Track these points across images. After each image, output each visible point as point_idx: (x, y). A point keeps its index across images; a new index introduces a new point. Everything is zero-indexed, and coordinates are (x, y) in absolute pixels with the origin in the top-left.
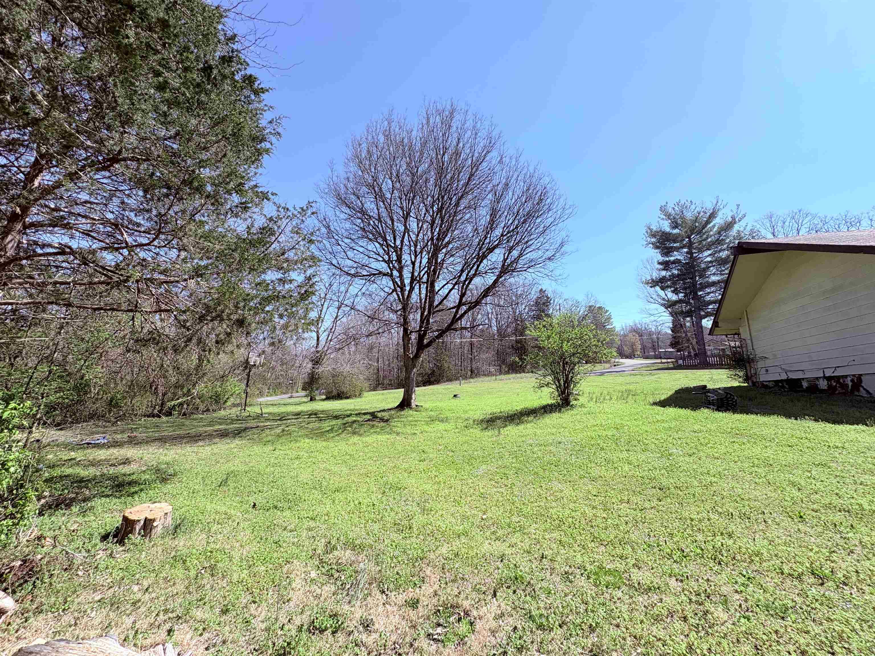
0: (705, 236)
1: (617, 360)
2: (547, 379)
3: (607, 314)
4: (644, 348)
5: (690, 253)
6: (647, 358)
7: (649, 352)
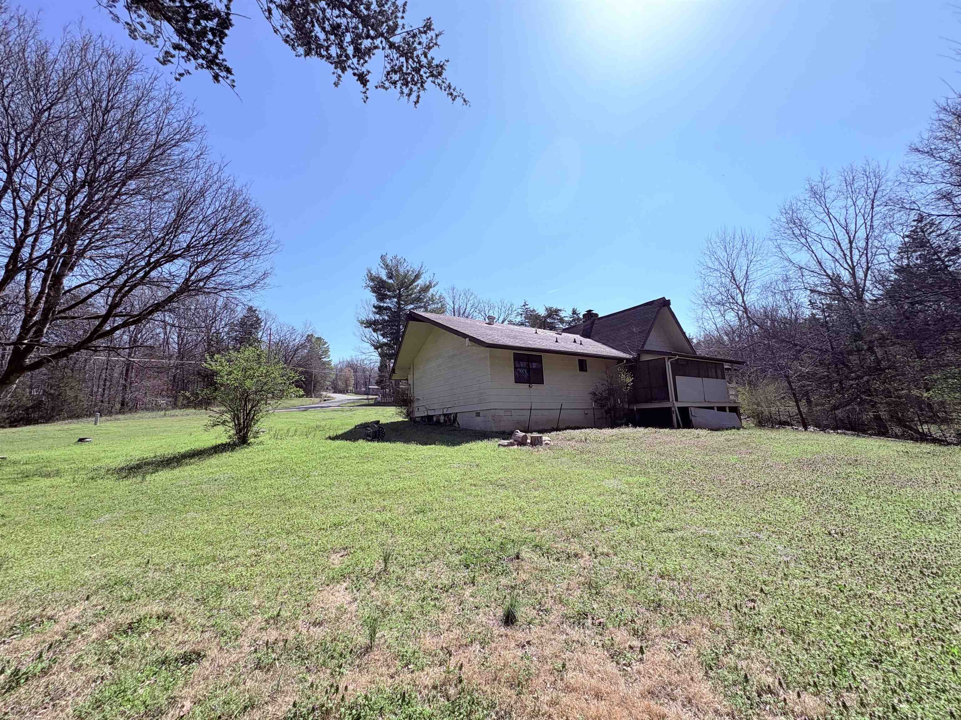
0: (410, 292)
1: (329, 395)
2: (224, 417)
3: (326, 346)
4: (356, 385)
5: (398, 303)
6: (357, 393)
7: (361, 388)
